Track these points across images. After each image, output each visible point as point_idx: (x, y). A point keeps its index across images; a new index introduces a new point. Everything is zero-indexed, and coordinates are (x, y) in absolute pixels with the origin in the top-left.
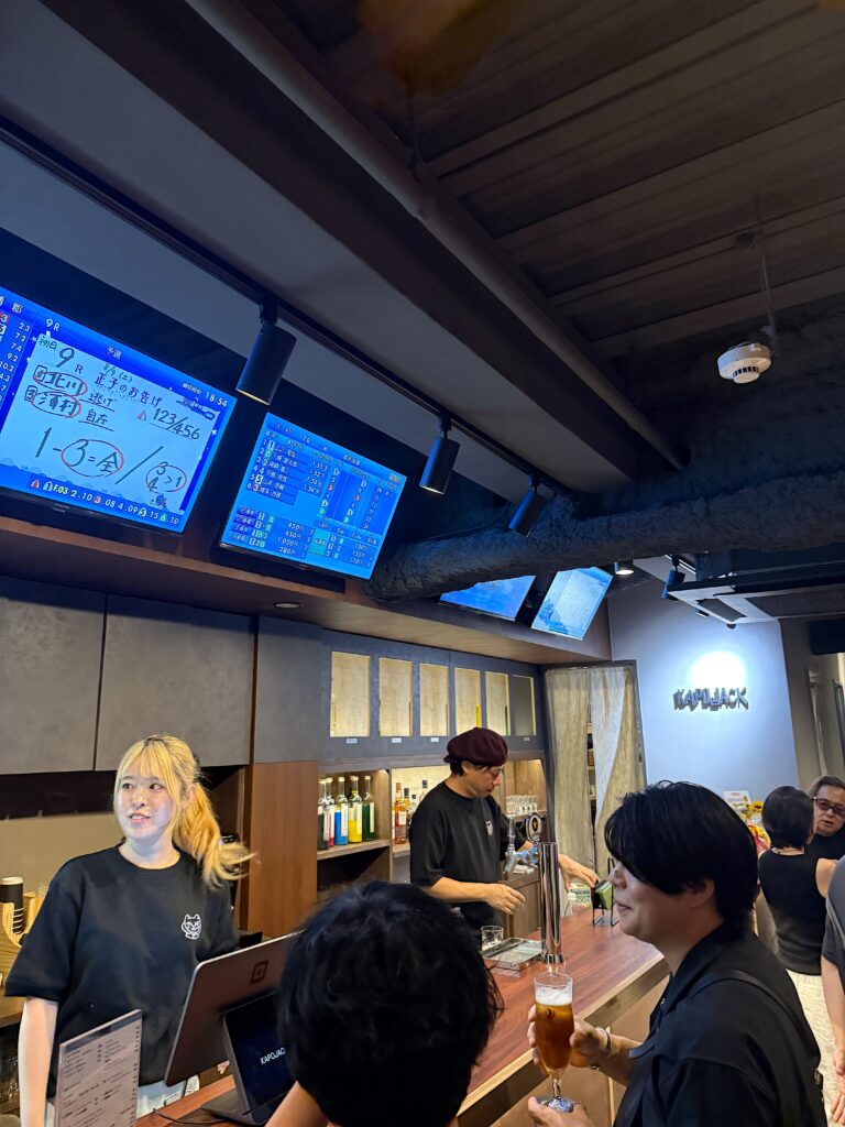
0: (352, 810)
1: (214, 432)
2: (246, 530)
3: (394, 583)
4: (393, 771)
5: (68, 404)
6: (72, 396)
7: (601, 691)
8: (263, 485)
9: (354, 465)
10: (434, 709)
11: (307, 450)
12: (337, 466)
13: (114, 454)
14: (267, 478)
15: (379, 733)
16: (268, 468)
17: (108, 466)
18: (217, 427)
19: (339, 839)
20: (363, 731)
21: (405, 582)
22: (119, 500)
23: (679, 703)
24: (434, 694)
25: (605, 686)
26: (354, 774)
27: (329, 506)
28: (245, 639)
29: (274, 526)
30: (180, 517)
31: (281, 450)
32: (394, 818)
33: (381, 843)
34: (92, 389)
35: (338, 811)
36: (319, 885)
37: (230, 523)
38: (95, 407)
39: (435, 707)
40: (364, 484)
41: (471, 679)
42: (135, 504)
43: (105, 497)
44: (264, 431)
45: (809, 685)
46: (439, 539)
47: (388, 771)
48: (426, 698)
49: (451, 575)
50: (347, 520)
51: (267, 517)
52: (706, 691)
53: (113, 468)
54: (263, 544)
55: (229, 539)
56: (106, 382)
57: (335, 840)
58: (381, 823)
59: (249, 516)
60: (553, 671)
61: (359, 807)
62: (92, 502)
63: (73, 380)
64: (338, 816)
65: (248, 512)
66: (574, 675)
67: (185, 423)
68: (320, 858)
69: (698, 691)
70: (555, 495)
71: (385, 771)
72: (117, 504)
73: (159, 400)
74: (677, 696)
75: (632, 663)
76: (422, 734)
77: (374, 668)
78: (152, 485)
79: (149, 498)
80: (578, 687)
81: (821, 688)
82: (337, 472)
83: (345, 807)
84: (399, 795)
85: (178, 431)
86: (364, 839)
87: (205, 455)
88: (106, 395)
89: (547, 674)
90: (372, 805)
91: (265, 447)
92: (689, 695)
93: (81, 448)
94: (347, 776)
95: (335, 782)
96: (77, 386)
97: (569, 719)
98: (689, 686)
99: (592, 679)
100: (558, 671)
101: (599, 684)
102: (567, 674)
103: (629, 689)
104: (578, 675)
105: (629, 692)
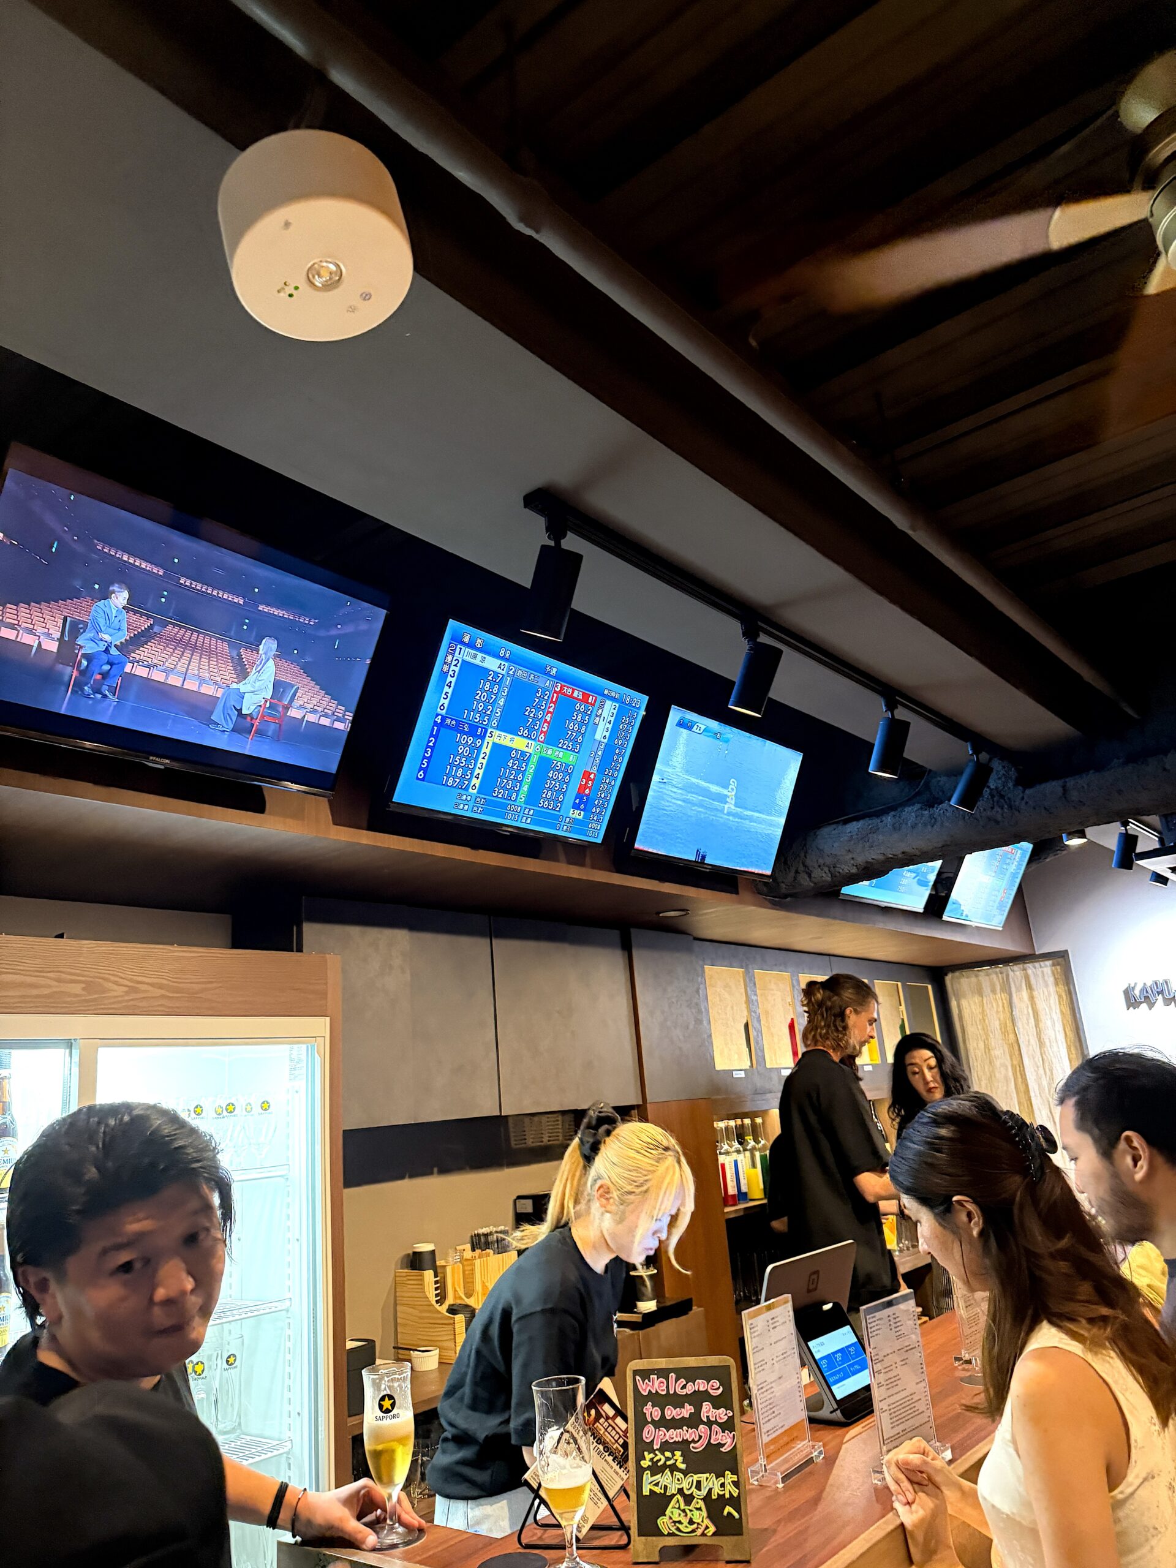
3: (795, 878)
7: (1025, 994)
20: (743, 1063)
21: (810, 876)
23: (1132, 1001)
25: (1029, 987)
49: (867, 862)
52: (1166, 982)
57: (739, 1196)
60: (957, 974)
66: (987, 977)
69: (1155, 983)
70: (994, 759)
74: (1128, 993)
75: (1064, 954)
77: (750, 984)
80: (994, 991)
89: (949, 978)
92: (1144, 989)
97: (987, 1035)
98: (1142, 979)
99: (1011, 980)
100: (964, 973)
101: (1021, 985)
102: (977, 976)
103: (1062, 989)
104: (991, 977)
105: (1064, 995)
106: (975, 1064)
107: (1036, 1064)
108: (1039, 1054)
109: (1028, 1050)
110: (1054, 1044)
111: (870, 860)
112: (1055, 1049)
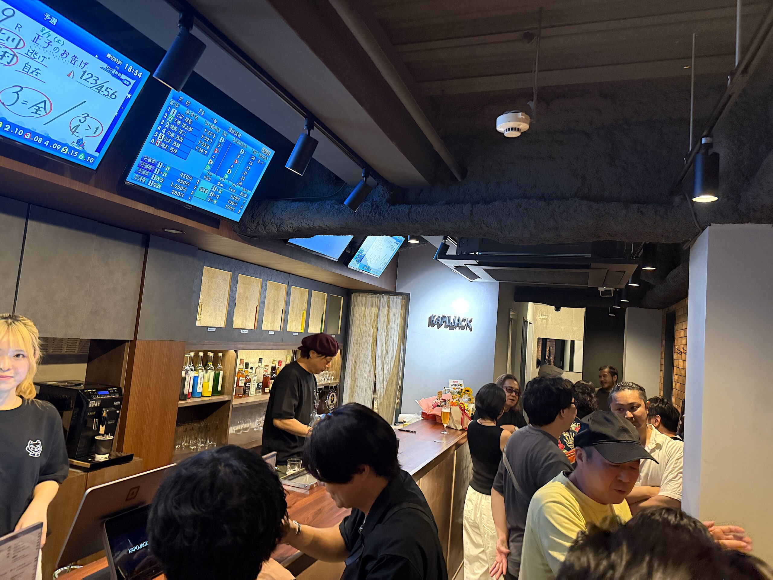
0: (206, 375)
1: (129, 96)
2: (147, 174)
3: (256, 227)
4: (240, 352)
5: (7, 55)
6: (10, 49)
7: (386, 310)
8: (163, 142)
9: (237, 137)
10: (273, 312)
11: (202, 120)
12: (223, 136)
13: (45, 102)
14: (167, 136)
15: (233, 325)
16: (169, 129)
17: (37, 110)
18: (131, 92)
19: (195, 394)
20: (221, 323)
21: (265, 227)
22: (46, 138)
23: (431, 323)
24: (275, 302)
25: (389, 307)
26: (212, 352)
27: (214, 164)
28: (138, 251)
29: (169, 174)
30: (95, 158)
31: (180, 117)
32: (236, 381)
33: (226, 398)
34: (30, 45)
35: (197, 375)
36: (177, 423)
37: (135, 167)
38: (31, 62)
39: (274, 309)
40: (242, 152)
41: (302, 294)
42: (58, 143)
43: (34, 134)
44: (169, 101)
45: (510, 320)
46: (294, 201)
47: (236, 351)
48: (268, 304)
49: (298, 227)
50: (226, 176)
51: (164, 166)
52: (449, 317)
53: (42, 112)
54: (159, 186)
55: (132, 178)
56: (42, 42)
57: (192, 394)
58: (226, 385)
59: (151, 164)
60: (357, 294)
61: (211, 374)
62: (22, 137)
63: (12, 36)
64: (196, 379)
65: (150, 161)
66: (370, 299)
67: (106, 86)
68: (179, 406)
69: (444, 317)
70: (378, 184)
71: (233, 351)
72: (43, 141)
73: (86, 64)
74: (431, 318)
75: (408, 295)
76: (263, 328)
77: (234, 282)
78: (74, 131)
79: (71, 140)
80: (372, 306)
81: (516, 322)
82: (222, 140)
83: (201, 373)
84: (241, 367)
85: (100, 91)
86: (213, 394)
87: (120, 112)
88: (41, 52)
89: (353, 295)
90: (221, 373)
91: (169, 113)
92: (438, 318)
93: (17, 93)
94: (205, 353)
95: (197, 355)
96: (16, 42)
97: (363, 326)
98: (439, 313)
99: (381, 302)
100: (360, 294)
101: (385, 305)
102: (366, 297)
103: (403, 311)
104: (372, 298)
105: (403, 313)
106: (354, 339)
107: (382, 344)
108: (385, 339)
109: (380, 337)
110: (393, 336)
111: (300, 226)
112: (392, 338)
